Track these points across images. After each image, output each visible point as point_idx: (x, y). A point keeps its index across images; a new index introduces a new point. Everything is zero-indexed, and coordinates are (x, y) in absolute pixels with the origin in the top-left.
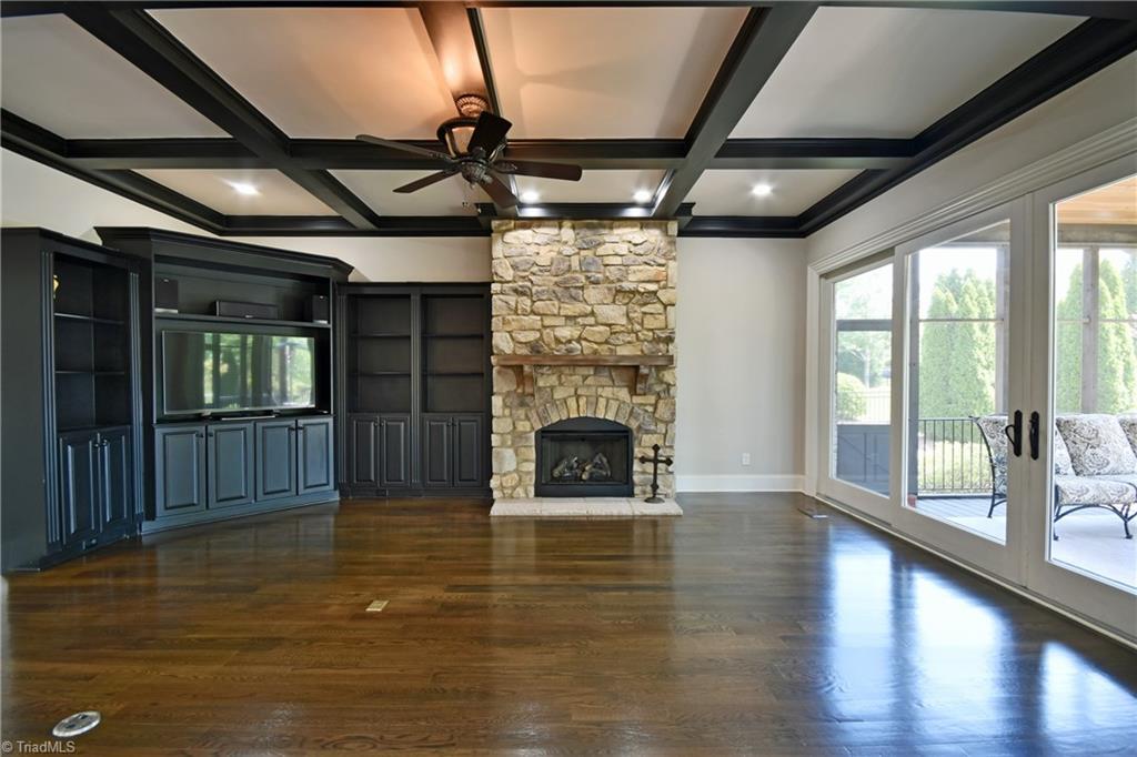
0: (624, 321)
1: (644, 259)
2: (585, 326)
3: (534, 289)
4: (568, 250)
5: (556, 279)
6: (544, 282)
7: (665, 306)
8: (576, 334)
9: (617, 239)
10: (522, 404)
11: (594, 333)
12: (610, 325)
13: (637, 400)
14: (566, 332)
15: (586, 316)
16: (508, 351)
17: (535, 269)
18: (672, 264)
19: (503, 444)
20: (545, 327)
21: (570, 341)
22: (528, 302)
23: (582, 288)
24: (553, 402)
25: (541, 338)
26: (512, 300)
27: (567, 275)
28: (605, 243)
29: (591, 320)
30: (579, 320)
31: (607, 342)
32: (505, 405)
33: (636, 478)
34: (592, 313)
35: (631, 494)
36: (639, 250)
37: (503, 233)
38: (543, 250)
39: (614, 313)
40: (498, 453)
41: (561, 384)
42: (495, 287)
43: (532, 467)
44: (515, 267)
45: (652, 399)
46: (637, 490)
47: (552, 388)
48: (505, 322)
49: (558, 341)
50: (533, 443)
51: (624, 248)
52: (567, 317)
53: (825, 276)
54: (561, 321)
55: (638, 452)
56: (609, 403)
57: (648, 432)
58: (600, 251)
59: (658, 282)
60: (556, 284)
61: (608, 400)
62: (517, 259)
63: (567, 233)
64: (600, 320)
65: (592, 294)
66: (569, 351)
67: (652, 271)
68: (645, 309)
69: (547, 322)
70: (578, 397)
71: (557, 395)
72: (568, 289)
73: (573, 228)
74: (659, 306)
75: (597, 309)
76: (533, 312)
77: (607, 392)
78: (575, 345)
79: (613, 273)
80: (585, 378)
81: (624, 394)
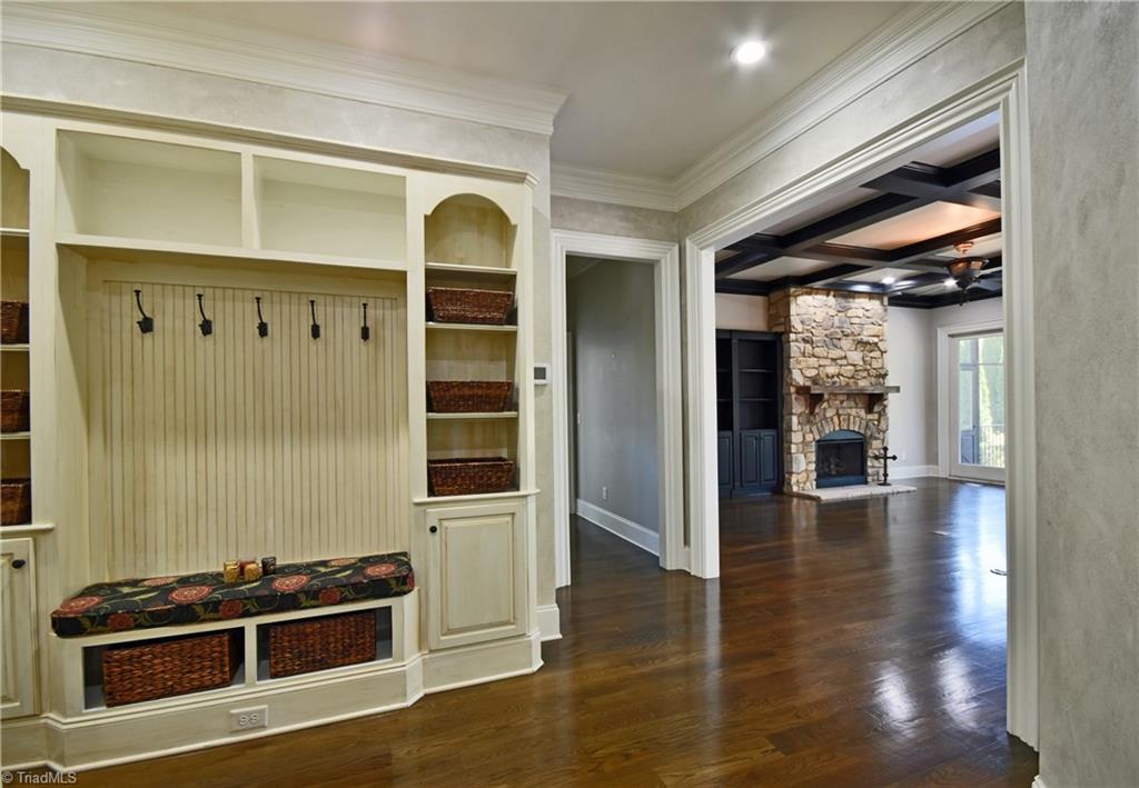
0: (861, 363)
1: (870, 320)
2: (841, 365)
3: (814, 339)
4: (833, 312)
5: (825, 332)
6: (819, 335)
7: (882, 353)
8: (837, 371)
9: (857, 306)
10: (809, 422)
11: (846, 371)
12: (854, 365)
13: (870, 417)
14: (832, 370)
15: (841, 358)
16: (802, 384)
17: (814, 324)
18: (885, 324)
19: (798, 452)
20: (820, 366)
21: (833, 377)
22: (810, 348)
23: (839, 339)
24: (825, 418)
25: (818, 374)
26: (802, 345)
27: (832, 330)
28: (851, 308)
29: (844, 362)
30: (839, 361)
31: (853, 377)
32: (799, 423)
33: (870, 471)
34: (845, 357)
35: (866, 483)
36: (868, 314)
37: (796, 296)
38: (818, 311)
39: (856, 357)
40: (796, 458)
41: (830, 407)
42: (792, 336)
43: (813, 466)
44: (802, 322)
45: (876, 416)
46: (870, 479)
47: (825, 409)
48: (798, 362)
49: (828, 376)
50: (814, 449)
51: (860, 313)
52: (833, 360)
53: (952, 336)
54: (828, 362)
55: (870, 453)
56: (856, 419)
57: (876, 439)
58: (850, 313)
59: (878, 336)
60: (826, 336)
61: (854, 417)
62: (805, 317)
63: (831, 300)
64: (850, 362)
65: (846, 343)
66: (834, 383)
67: (875, 329)
68: (872, 354)
69: (822, 362)
70: (839, 415)
71: (828, 415)
72: (832, 340)
73: (834, 296)
74: (879, 353)
75: (849, 354)
76: (814, 356)
77: (853, 412)
78: (836, 379)
79: (856, 329)
80: (842, 402)
81: (862, 413)
